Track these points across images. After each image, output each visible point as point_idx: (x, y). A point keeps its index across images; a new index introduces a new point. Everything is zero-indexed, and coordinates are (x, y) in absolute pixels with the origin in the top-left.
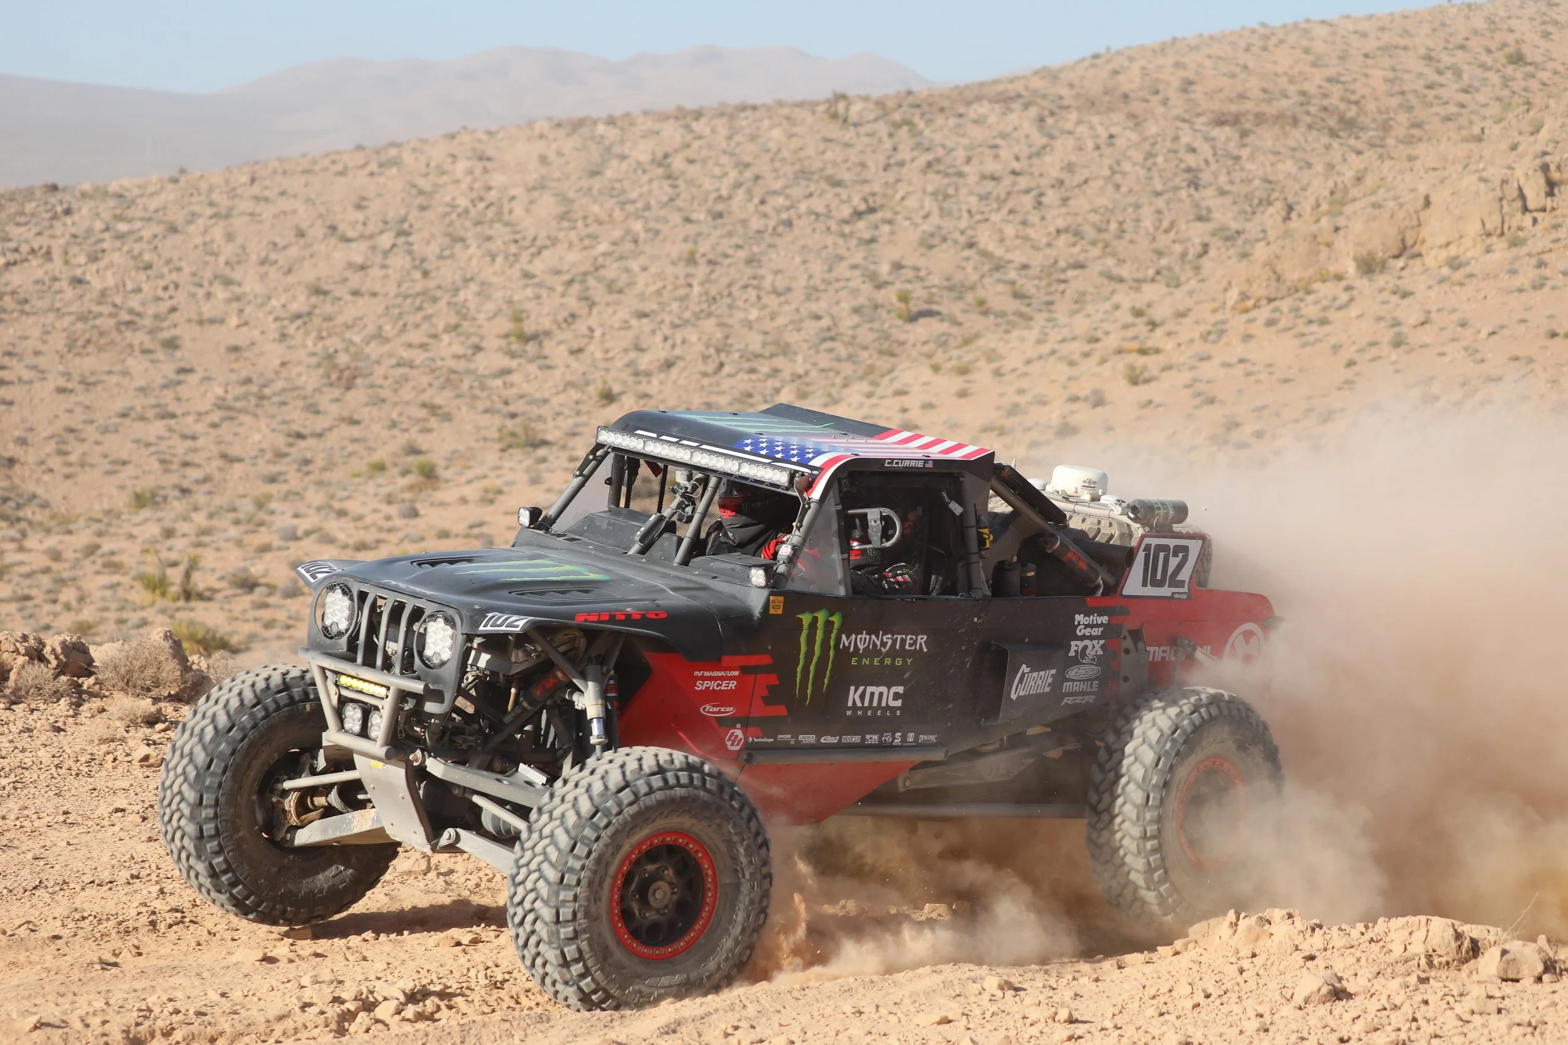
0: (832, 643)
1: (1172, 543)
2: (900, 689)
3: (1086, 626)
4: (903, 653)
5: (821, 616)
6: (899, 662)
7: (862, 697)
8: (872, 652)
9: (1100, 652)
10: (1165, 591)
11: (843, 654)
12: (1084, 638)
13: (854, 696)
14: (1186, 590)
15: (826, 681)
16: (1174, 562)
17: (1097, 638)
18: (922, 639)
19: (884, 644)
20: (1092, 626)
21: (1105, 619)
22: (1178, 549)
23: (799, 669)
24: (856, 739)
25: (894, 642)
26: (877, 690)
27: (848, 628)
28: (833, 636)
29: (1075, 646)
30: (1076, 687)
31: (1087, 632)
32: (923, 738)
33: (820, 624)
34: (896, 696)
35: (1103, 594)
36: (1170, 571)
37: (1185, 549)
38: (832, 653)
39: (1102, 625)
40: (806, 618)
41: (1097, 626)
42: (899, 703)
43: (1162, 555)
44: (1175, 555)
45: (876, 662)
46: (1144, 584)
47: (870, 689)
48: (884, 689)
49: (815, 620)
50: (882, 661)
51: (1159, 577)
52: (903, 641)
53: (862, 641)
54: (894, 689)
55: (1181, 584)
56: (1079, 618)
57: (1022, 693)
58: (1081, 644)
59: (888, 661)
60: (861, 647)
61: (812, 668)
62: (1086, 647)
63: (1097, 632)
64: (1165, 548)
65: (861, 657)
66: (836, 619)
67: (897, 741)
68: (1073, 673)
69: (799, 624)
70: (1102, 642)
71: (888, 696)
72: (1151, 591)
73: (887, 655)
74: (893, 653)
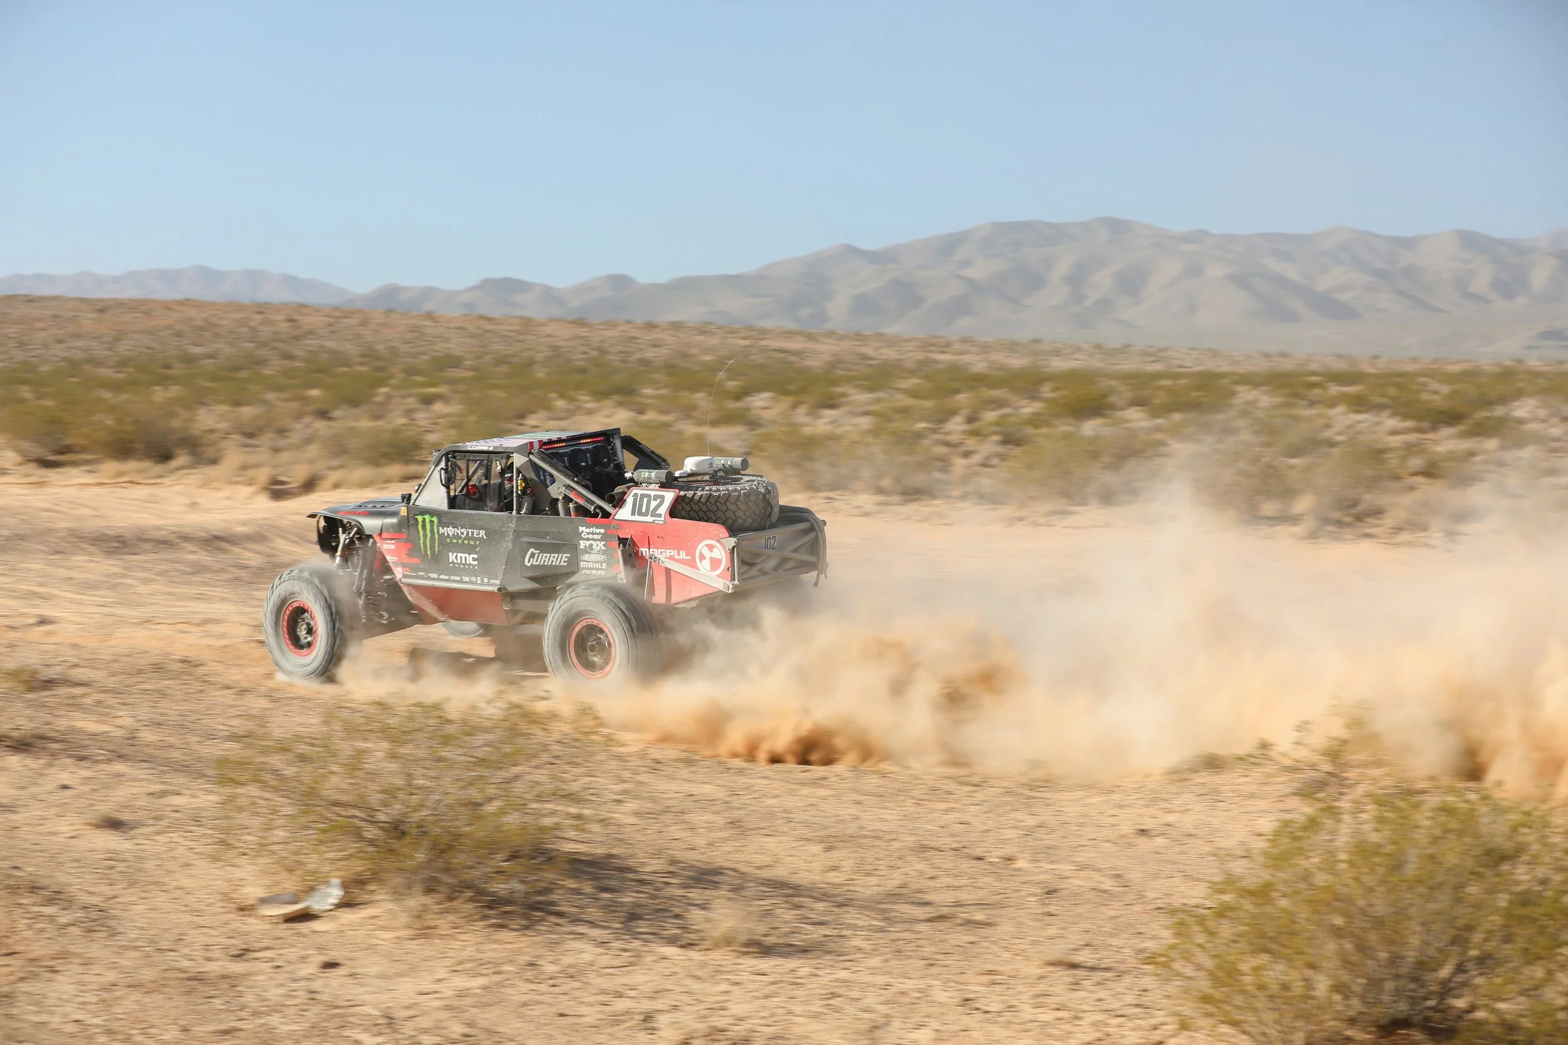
0: (436, 531)
1: (653, 493)
2: (476, 556)
3: (588, 534)
4: (473, 538)
5: (427, 517)
6: (472, 543)
7: (456, 557)
8: (457, 537)
9: (603, 548)
10: (649, 519)
11: (441, 536)
12: (588, 539)
13: (452, 557)
14: (663, 519)
15: (436, 549)
16: (654, 504)
17: (598, 540)
18: (482, 533)
19: (462, 533)
20: (593, 534)
21: (602, 531)
22: (656, 497)
23: (421, 542)
24: (458, 578)
25: (468, 532)
26: (464, 555)
27: (441, 524)
28: (435, 527)
29: (583, 544)
30: (591, 565)
31: (590, 536)
32: (492, 581)
33: (427, 521)
34: (474, 559)
35: (602, 517)
36: (651, 509)
37: (663, 497)
38: (436, 536)
39: (600, 534)
40: (420, 518)
41: (596, 534)
42: (476, 563)
43: (645, 499)
44: (655, 499)
45: (460, 541)
46: (633, 514)
47: (459, 555)
48: (467, 555)
49: (424, 519)
50: (463, 541)
51: (644, 511)
52: (473, 533)
53: (450, 531)
54: (472, 556)
55: (660, 515)
56: (581, 529)
57: (534, 563)
58: (588, 543)
59: (466, 542)
60: (451, 534)
61: (428, 542)
62: (591, 545)
63: (596, 537)
64: (649, 496)
65: (451, 539)
66: (435, 519)
67: (479, 582)
68: (586, 557)
69: (416, 520)
70: (603, 543)
71: (470, 559)
72: (637, 518)
73: (465, 539)
74: (467, 538)
